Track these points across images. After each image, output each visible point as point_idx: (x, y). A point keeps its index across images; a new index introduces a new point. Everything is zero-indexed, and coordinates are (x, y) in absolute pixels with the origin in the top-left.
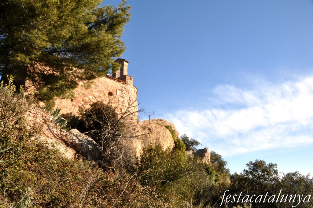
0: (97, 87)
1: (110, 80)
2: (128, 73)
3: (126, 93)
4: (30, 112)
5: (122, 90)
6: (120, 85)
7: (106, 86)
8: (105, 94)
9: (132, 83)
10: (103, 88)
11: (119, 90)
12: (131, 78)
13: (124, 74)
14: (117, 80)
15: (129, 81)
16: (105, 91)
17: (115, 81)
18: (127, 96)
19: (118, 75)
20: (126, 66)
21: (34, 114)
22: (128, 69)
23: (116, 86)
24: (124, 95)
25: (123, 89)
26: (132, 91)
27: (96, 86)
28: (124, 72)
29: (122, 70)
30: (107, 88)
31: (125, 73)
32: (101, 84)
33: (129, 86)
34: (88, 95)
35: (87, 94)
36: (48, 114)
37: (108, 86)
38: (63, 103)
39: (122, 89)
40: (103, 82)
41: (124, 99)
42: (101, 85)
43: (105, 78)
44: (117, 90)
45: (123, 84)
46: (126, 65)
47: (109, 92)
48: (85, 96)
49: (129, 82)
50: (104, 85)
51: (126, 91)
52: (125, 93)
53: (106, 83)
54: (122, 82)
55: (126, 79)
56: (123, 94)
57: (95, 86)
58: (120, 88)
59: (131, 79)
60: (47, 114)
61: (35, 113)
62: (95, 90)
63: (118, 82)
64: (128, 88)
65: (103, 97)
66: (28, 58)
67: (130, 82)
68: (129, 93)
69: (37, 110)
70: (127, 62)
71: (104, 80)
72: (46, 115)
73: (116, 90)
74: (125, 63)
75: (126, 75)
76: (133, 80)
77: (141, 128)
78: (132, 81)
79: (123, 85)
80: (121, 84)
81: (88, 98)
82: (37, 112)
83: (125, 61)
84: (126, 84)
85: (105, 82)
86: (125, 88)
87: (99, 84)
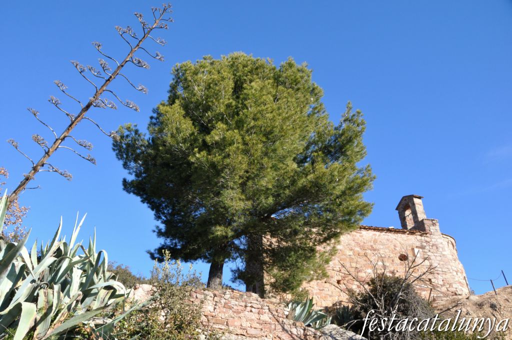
0: (376, 252)
1: (396, 235)
2: (426, 215)
3: (432, 250)
4: (252, 307)
5: (422, 247)
6: (416, 238)
7: (392, 247)
8: (393, 261)
9: (439, 231)
10: (386, 251)
11: (417, 247)
12: (434, 222)
13: (420, 219)
14: (408, 233)
15: (432, 227)
16: (392, 255)
17: (407, 235)
18: (435, 254)
19: (410, 224)
20: (420, 205)
21: (258, 308)
22: (424, 209)
23: (411, 242)
24: (429, 254)
25: (425, 244)
26: (442, 243)
27: (375, 250)
28: (419, 215)
29: (414, 213)
30: (395, 249)
31: (421, 216)
32: (382, 245)
33: (434, 236)
34: (364, 268)
35: (361, 267)
36: (280, 306)
37: (395, 246)
38: (326, 289)
39: (422, 245)
40: (385, 241)
41: (430, 261)
42: (382, 247)
43: (387, 234)
44: (413, 249)
45: (421, 235)
46: (418, 204)
47: (399, 255)
48: (359, 271)
49: (432, 230)
50: (387, 246)
51: (431, 247)
52: (429, 251)
53: (391, 242)
54: (419, 233)
55: (426, 226)
56: (426, 252)
57: (372, 252)
58: (418, 244)
59: (434, 224)
60: (278, 306)
61: (260, 307)
62: (374, 257)
63: (411, 235)
64: (433, 240)
65: (391, 265)
66: (230, 230)
67: (434, 230)
68: (437, 248)
69: (262, 303)
70: (420, 198)
71: (386, 237)
72: (277, 308)
73: (410, 248)
74: (416, 200)
75: (423, 220)
76: (438, 224)
77: (474, 307)
78: (438, 227)
79: (423, 238)
80: (419, 237)
81: (365, 272)
82: (262, 306)
83: (416, 197)
84: (428, 235)
85: (388, 240)
86: (427, 242)
87: (379, 246)
